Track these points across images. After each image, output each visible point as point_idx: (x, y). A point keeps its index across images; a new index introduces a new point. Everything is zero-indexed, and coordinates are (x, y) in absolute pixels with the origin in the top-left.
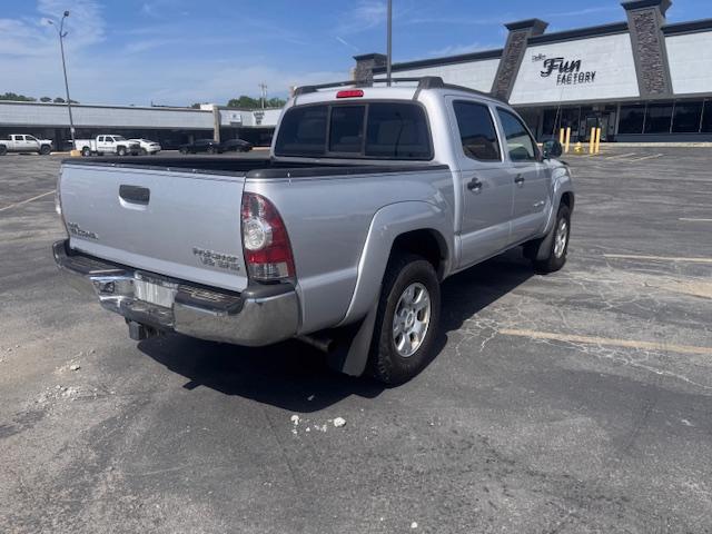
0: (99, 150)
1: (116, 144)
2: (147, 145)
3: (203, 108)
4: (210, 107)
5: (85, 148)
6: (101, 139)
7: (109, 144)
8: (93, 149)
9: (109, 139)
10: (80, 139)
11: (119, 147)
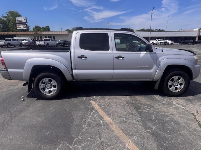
0: (156, 43)
1: (160, 41)
2: (169, 42)
3: (194, 30)
4: (197, 29)
5: (153, 43)
6: (157, 40)
7: (158, 41)
8: (154, 43)
9: (159, 40)
10: (152, 40)
11: (161, 42)
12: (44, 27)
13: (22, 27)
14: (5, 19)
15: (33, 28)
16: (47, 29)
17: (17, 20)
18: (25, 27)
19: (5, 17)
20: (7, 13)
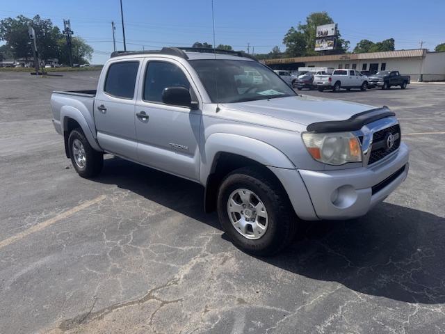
12: (381, 42)
13: (325, 46)
14: (303, 32)
15: (356, 45)
16: (389, 45)
17: (317, 31)
18: (331, 46)
19: (303, 27)
20: (308, 18)
